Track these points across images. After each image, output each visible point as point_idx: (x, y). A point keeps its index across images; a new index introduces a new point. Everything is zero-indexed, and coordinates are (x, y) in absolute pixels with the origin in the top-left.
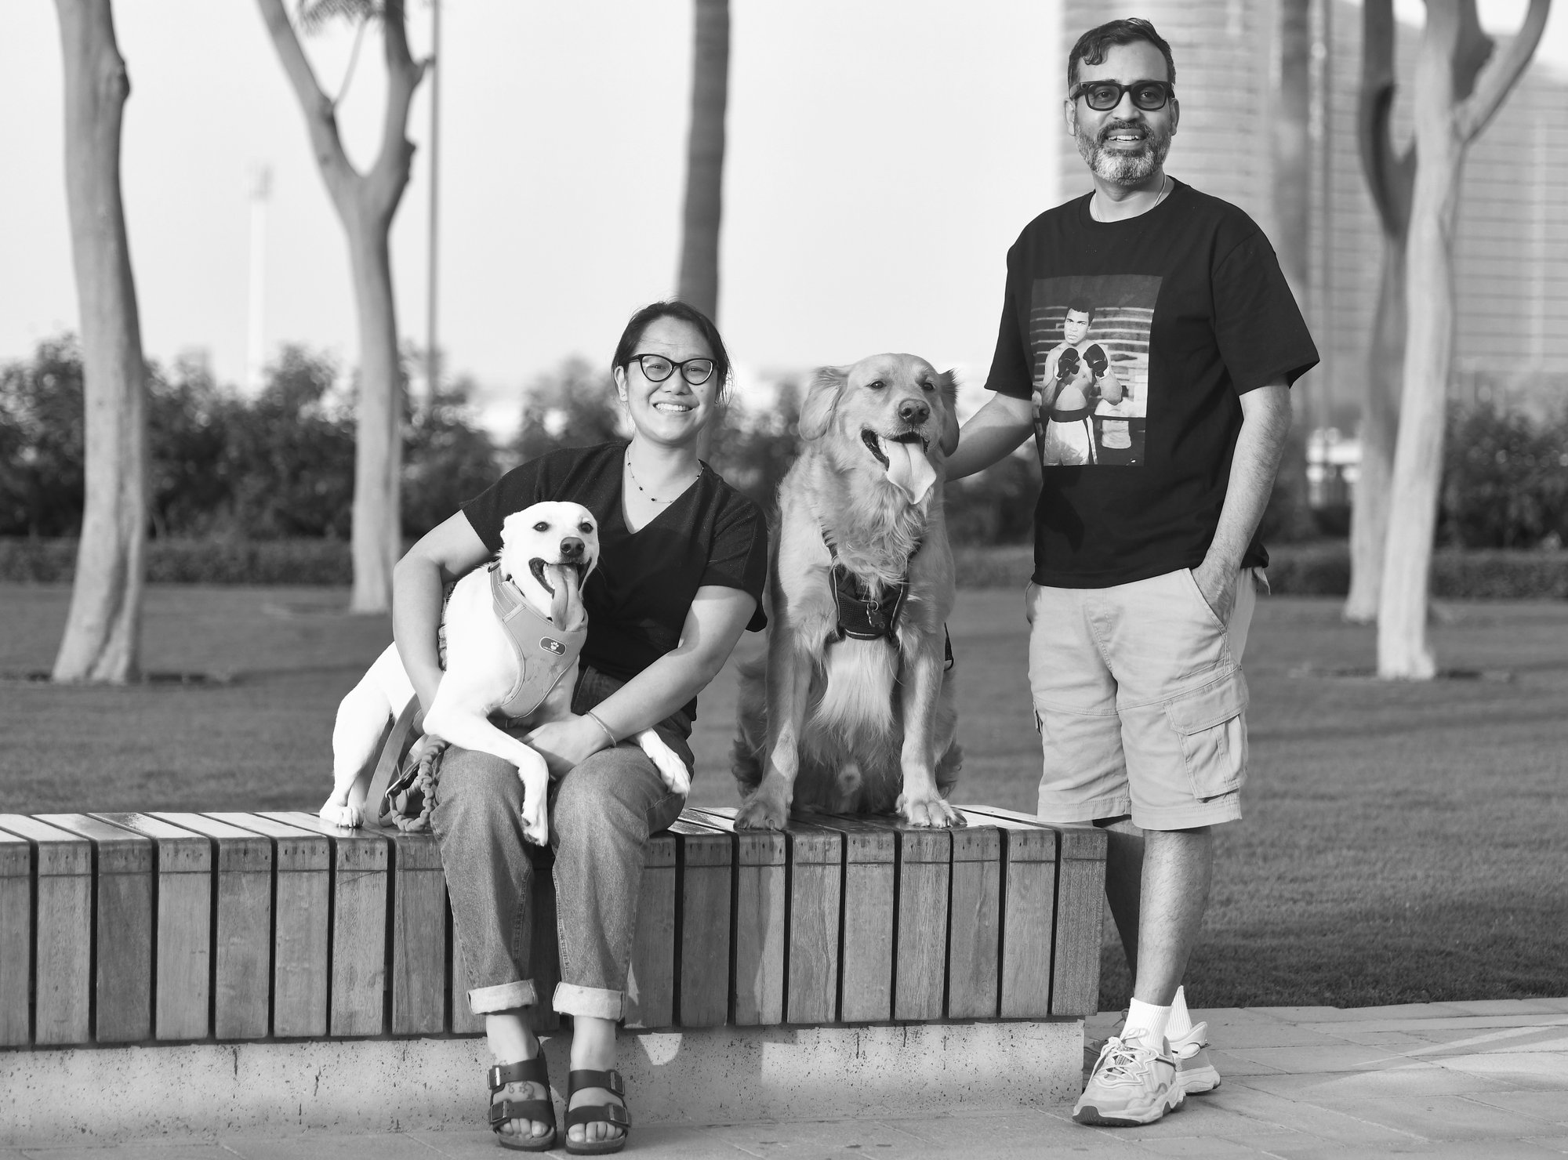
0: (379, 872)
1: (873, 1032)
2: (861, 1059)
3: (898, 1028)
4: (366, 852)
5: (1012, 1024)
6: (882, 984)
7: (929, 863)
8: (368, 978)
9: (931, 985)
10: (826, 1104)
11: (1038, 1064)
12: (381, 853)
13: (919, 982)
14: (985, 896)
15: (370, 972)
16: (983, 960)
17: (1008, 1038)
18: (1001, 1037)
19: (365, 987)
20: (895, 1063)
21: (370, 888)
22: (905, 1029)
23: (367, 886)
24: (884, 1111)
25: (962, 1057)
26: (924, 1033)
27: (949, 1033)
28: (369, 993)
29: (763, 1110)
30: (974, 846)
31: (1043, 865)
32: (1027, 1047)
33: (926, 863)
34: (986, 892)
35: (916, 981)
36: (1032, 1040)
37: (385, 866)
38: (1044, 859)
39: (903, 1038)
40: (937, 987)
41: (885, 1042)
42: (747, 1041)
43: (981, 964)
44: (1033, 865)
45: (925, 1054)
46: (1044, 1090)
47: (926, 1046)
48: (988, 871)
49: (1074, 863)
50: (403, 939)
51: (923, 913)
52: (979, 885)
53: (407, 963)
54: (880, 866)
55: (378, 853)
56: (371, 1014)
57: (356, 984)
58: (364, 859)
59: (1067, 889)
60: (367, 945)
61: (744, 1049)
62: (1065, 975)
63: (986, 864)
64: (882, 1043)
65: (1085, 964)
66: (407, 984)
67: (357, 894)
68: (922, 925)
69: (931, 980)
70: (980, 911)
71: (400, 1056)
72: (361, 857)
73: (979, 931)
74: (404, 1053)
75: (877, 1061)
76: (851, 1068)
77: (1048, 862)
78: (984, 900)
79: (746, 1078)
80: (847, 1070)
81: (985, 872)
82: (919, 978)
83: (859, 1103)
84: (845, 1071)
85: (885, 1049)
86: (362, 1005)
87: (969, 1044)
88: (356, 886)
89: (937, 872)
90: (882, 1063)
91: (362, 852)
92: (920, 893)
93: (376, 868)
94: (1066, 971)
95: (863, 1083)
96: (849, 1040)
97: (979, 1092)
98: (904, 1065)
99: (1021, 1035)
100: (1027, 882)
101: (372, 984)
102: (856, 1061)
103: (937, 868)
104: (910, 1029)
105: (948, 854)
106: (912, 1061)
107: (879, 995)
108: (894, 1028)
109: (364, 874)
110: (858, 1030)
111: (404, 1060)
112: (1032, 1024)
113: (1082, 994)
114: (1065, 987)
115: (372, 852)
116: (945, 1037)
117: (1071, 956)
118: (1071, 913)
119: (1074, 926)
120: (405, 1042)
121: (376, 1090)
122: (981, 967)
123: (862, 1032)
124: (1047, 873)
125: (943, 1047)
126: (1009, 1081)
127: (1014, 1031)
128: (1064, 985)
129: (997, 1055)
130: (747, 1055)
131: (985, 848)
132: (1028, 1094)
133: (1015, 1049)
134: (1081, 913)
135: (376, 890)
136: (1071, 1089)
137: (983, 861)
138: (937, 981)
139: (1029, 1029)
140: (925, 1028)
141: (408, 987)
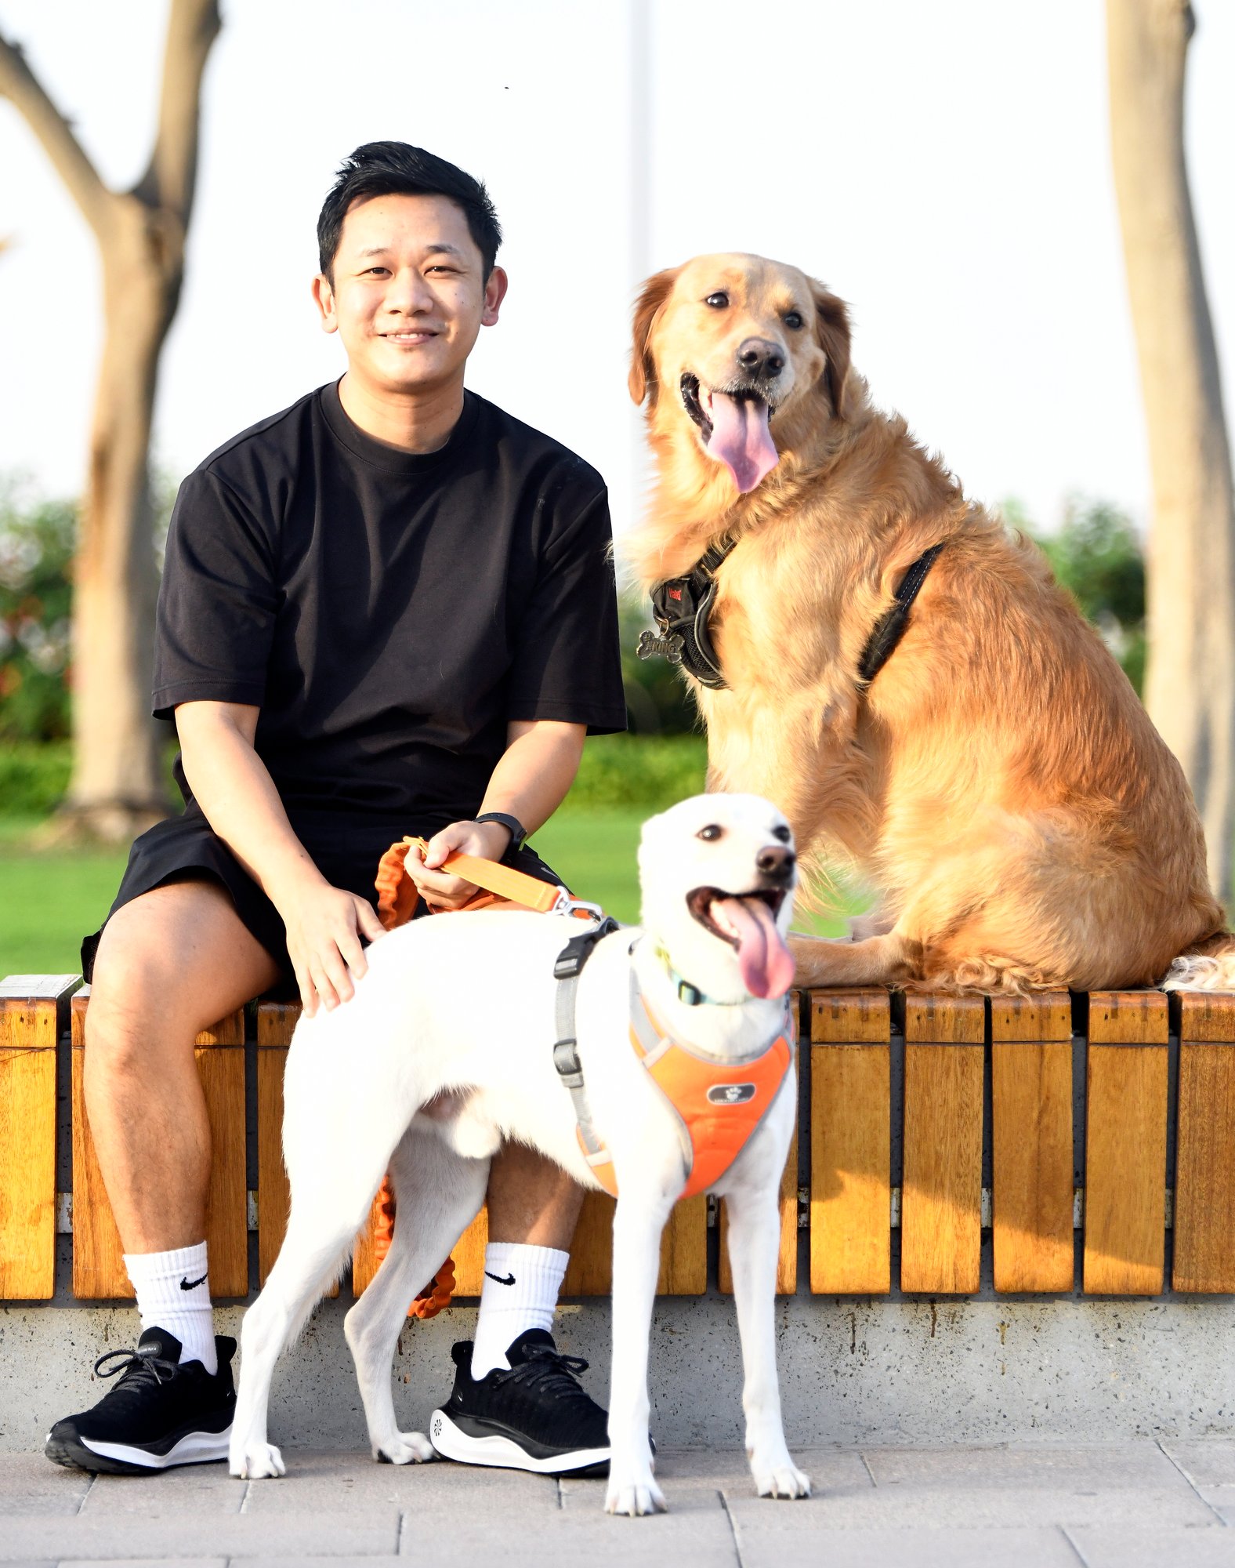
0: (43, 1049)
1: (878, 1312)
2: (858, 1355)
3: (921, 1306)
4: (22, 1020)
5: (1120, 1305)
6: (875, 1234)
7: (950, 1044)
8: (28, 1212)
9: (958, 1237)
10: (802, 1425)
11: (1166, 1370)
12: (46, 1022)
13: (937, 1234)
14: (1048, 1098)
15: (33, 1202)
16: (1047, 1199)
17: (1112, 1326)
18: (1100, 1326)
19: (23, 1224)
20: (917, 1362)
21: (30, 1075)
22: (933, 1308)
23: (24, 1071)
24: (901, 1438)
25: (1032, 1355)
26: (966, 1316)
27: (1010, 1316)
28: (32, 1234)
29: (695, 1430)
30: (1025, 1020)
31: (1147, 1050)
32: (1145, 1342)
33: (944, 1044)
34: (1049, 1091)
35: (933, 1232)
36: (1156, 1332)
37: (52, 1041)
38: (1148, 1040)
39: (930, 1323)
40: (968, 1241)
41: (900, 1328)
42: (665, 1321)
43: (1044, 1206)
44: (1129, 1051)
45: (968, 1349)
46: (1178, 1413)
47: (970, 1337)
48: (1051, 1058)
49: (1202, 1047)
50: (83, 1152)
51: (942, 1123)
52: (1037, 1081)
53: (90, 1190)
54: (866, 1048)
55: (40, 1021)
56: (35, 1267)
57: (10, 1220)
58: (18, 1031)
59: (1191, 1089)
60: (26, 1161)
61: (660, 1334)
62: (1192, 1228)
63: (1048, 1046)
64: (894, 1330)
65: (1226, 1210)
66: (91, 1221)
67: (9, 1083)
68: (941, 1142)
69: (959, 1230)
70: (1039, 1123)
71: (100, 1332)
72: (13, 1027)
73: (1039, 1155)
74: (106, 1329)
75: (885, 1358)
76: (843, 1369)
77: (1156, 1044)
78: (1046, 1105)
79: (664, 1379)
80: (836, 1372)
81: (1046, 1060)
82: (937, 1227)
83: (857, 1424)
84: (832, 1374)
85: (899, 1341)
86: (21, 1253)
87: (1044, 1335)
88: (7, 1070)
89: (963, 1058)
90: (895, 1361)
91: (16, 1018)
92: (935, 1092)
93: (39, 1044)
94: (1192, 1221)
95: (865, 1393)
96: (837, 1324)
97: (1064, 1413)
98: (933, 1366)
99: (1135, 1323)
100: (1120, 1076)
101: (36, 1221)
102: (851, 1358)
103: (964, 1053)
104: (942, 1309)
105: (981, 1031)
106: (947, 1360)
107: (870, 1253)
108: (914, 1306)
109: (19, 1052)
110: (853, 1308)
111: (107, 1340)
112: (1152, 1305)
113: (1222, 1259)
114: (1192, 1246)
115: (32, 1021)
116: (1003, 1324)
117: (1201, 1198)
118: (1198, 1128)
119: (1205, 1150)
120: (109, 1311)
121: (62, 1385)
122: (1044, 1211)
123: (861, 1313)
124: (1154, 1064)
125: (999, 1339)
126: (1116, 1396)
127: (1122, 1316)
128: (1190, 1244)
129: (1094, 1355)
130: (666, 1344)
131: (1045, 1021)
132: (1151, 1419)
133: (1125, 1345)
134: (1216, 1129)
135: (39, 1077)
136: (1226, 1412)
137: (1041, 1042)
138: (968, 1232)
139: (1148, 1313)
140: (967, 1308)
141: (92, 1226)
